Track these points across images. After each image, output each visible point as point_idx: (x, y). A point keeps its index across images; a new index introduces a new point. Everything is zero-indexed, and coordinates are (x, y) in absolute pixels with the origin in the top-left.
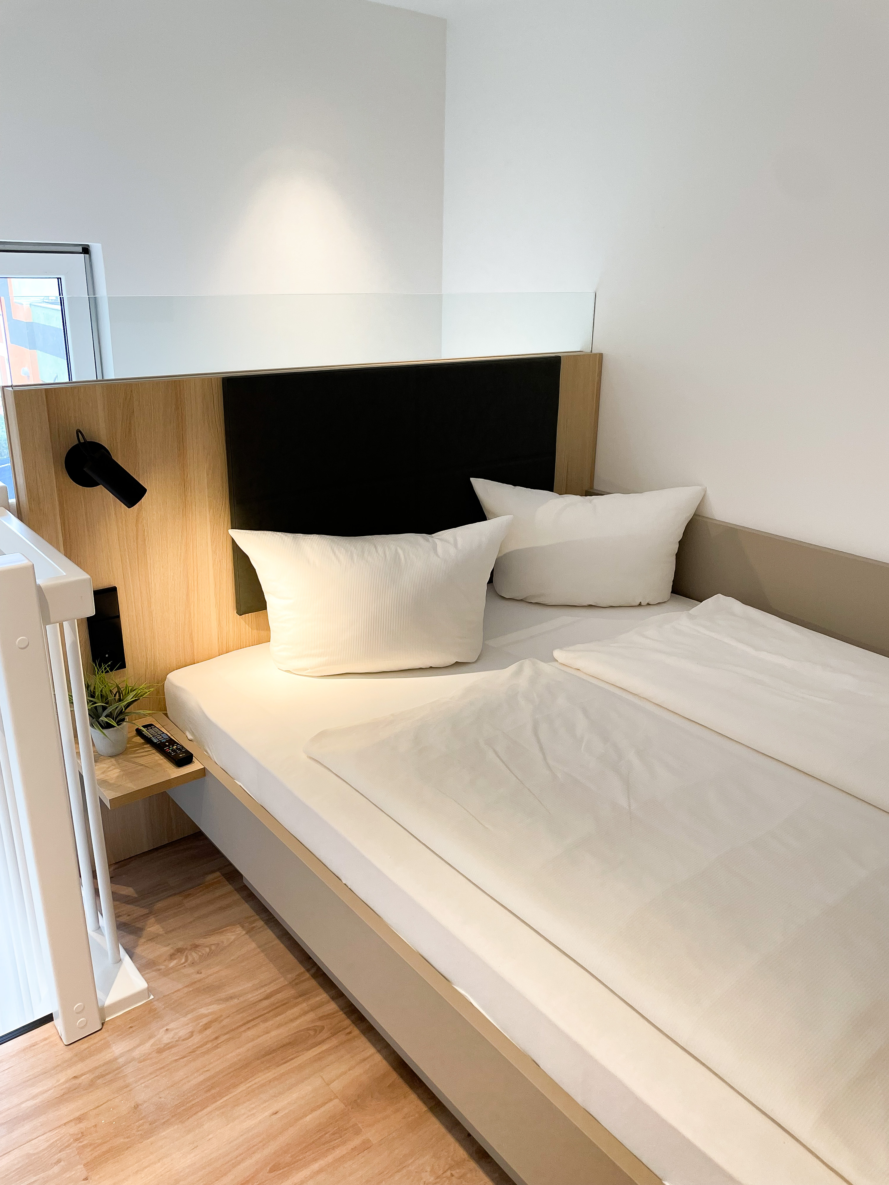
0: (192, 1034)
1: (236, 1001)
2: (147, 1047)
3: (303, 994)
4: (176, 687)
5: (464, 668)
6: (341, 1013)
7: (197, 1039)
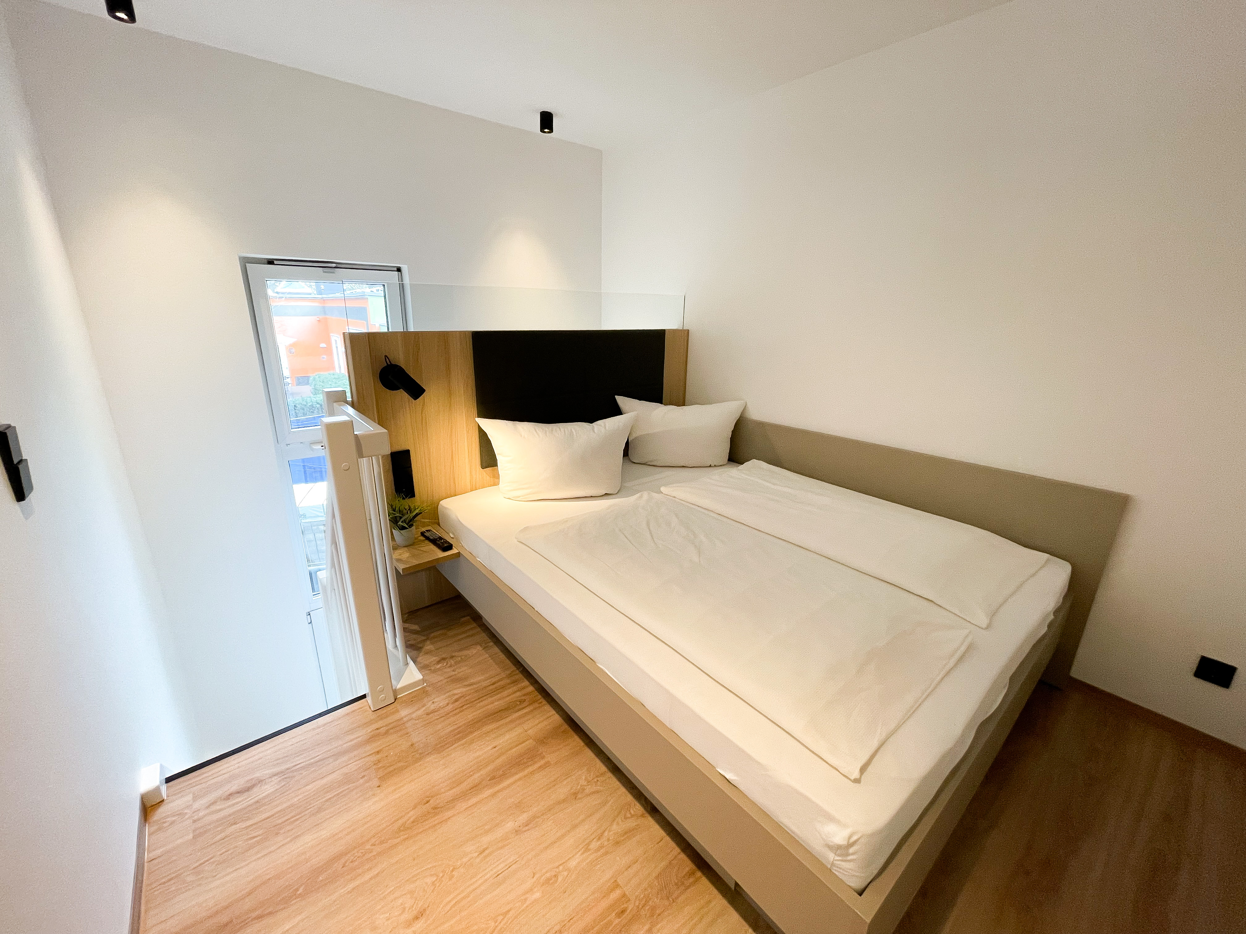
0: (448, 704)
1: (475, 686)
2: (420, 712)
3: (515, 682)
4: (446, 508)
5: (610, 496)
6: (536, 692)
7: (450, 707)
